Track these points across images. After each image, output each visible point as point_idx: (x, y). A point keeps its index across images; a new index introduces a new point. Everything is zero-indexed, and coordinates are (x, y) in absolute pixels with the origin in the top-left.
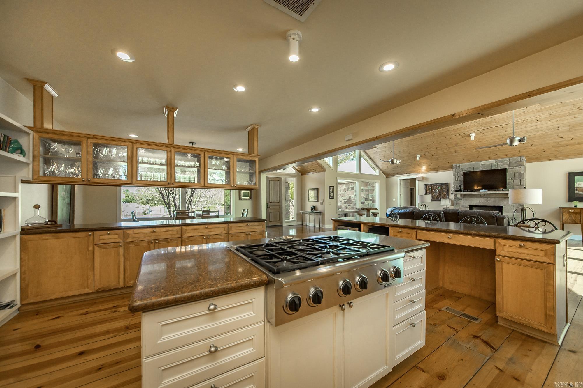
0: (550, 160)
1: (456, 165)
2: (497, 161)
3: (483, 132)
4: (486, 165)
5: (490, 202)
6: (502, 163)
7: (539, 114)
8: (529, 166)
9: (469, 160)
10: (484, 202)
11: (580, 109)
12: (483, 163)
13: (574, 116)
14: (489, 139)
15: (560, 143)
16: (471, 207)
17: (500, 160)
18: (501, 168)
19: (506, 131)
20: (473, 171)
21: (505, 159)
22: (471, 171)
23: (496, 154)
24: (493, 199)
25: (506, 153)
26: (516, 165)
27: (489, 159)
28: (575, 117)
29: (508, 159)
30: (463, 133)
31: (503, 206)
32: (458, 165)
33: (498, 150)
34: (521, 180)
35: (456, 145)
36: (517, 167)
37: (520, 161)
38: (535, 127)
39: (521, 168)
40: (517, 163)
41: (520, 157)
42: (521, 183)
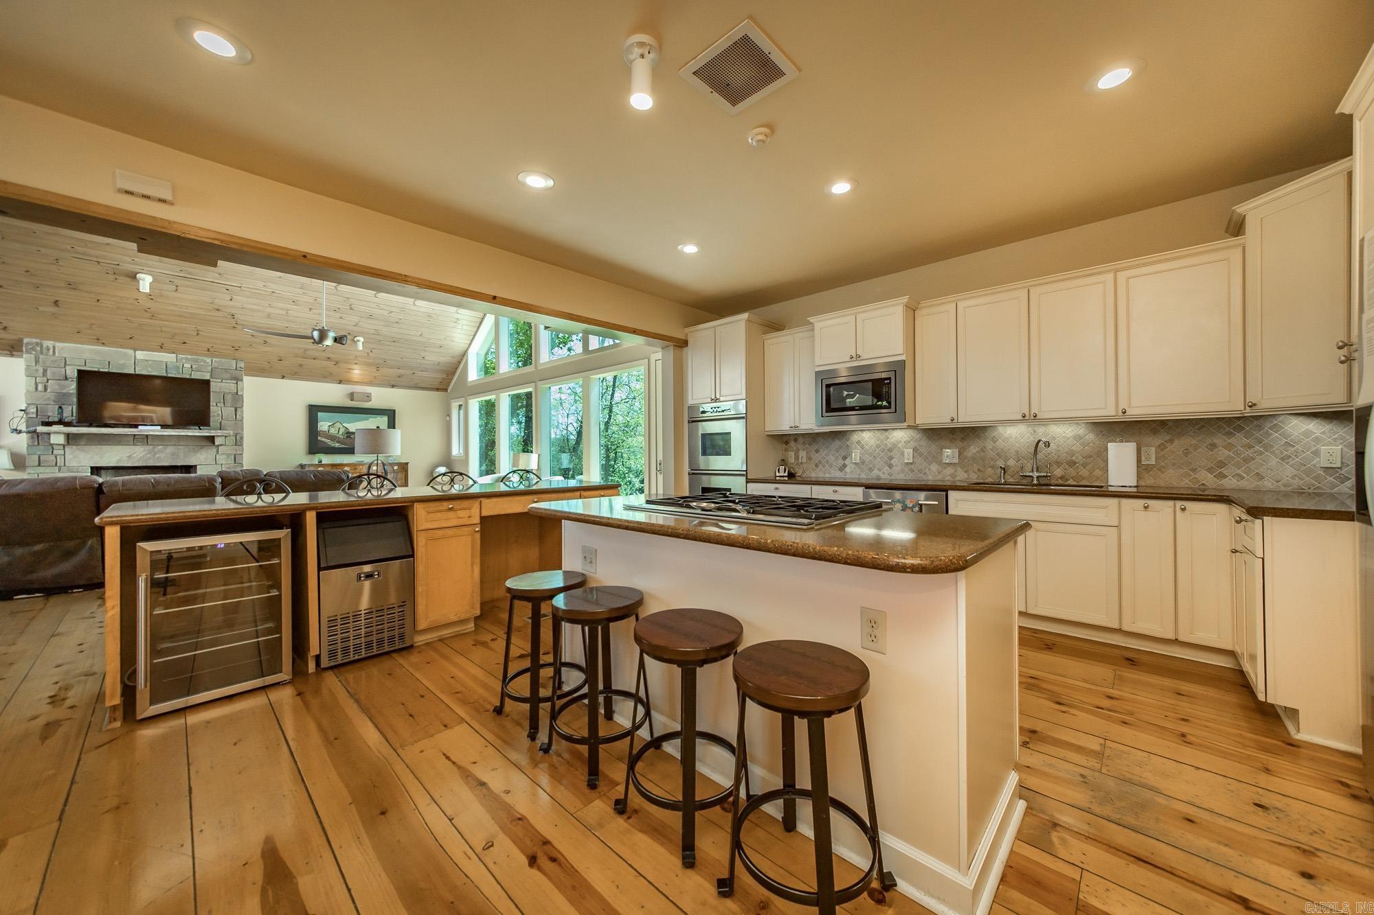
0: (283, 377)
1: (37, 344)
2: (182, 358)
3: (177, 281)
4: (150, 362)
5: (162, 455)
6: (194, 367)
7: (301, 291)
8: (248, 382)
9: (98, 339)
10: (143, 457)
11: (351, 309)
12: (140, 355)
13: (340, 315)
14: (184, 304)
15: (307, 352)
16: (96, 470)
17: (189, 357)
18: (192, 377)
19: (231, 300)
20: (107, 370)
21: (201, 358)
22: (101, 370)
23: (185, 343)
24: (170, 449)
25: (209, 346)
26: (228, 376)
27: (161, 348)
28: (341, 318)
29: (209, 360)
30: (116, 263)
31: (196, 466)
32: (50, 343)
33: (195, 334)
34: (238, 409)
35: (70, 285)
36: (229, 381)
37: (235, 368)
38: (284, 313)
39: (237, 383)
40: (229, 373)
41: (235, 361)
42: (238, 416)
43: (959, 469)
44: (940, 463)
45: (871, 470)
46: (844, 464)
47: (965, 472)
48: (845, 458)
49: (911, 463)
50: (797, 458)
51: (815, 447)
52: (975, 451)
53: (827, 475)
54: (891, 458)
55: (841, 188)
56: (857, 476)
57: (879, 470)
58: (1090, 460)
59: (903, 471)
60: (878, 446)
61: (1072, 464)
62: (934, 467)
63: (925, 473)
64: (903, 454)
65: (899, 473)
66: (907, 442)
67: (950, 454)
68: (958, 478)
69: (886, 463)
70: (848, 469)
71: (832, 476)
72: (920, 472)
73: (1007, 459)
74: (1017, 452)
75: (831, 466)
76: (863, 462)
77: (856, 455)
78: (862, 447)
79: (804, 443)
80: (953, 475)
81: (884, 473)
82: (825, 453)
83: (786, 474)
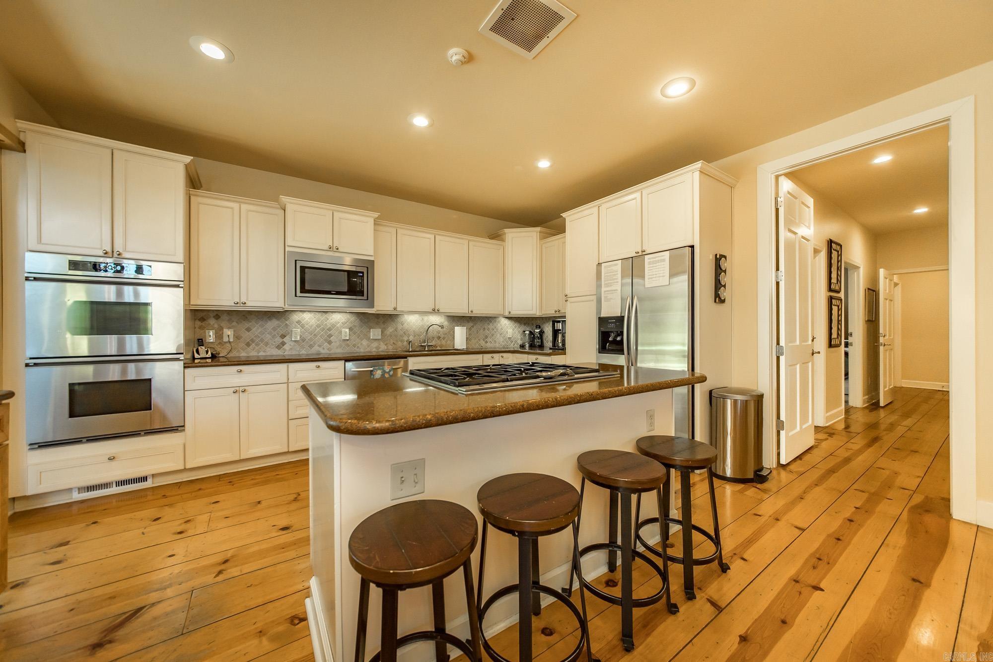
43: (382, 343)
44: (368, 339)
45: (311, 346)
46: (283, 341)
47: (386, 345)
48: (283, 336)
49: (348, 340)
50: (219, 336)
51: (247, 325)
52: (391, 331)
53: (261, 354)
54: (330, 336)
55: (420, 121)
56: (297, 353)
57: (320, 346)
58: (446, 336)
59: (340, 346)
60: (318, 326)
61: (439, 338)
62: (365, 342)
63: (358, 347)
64: (341, 332)
65: (337, 348)
66: (344, 323)
67: (375, 333)
68: (380, 350)
69: (326, 340)
70: (287, 347)
71: (268, 354)
72: (354, 346)
73: (409, 336)
74: (414, 331)
75: (267, 344)
76: (303, 340)
77: (297, 333)
78: (303, 326)
79: (230, 321)
80: (377, 348)
81: (324, 349)
82: (259, 331)
83: (209, 355)
